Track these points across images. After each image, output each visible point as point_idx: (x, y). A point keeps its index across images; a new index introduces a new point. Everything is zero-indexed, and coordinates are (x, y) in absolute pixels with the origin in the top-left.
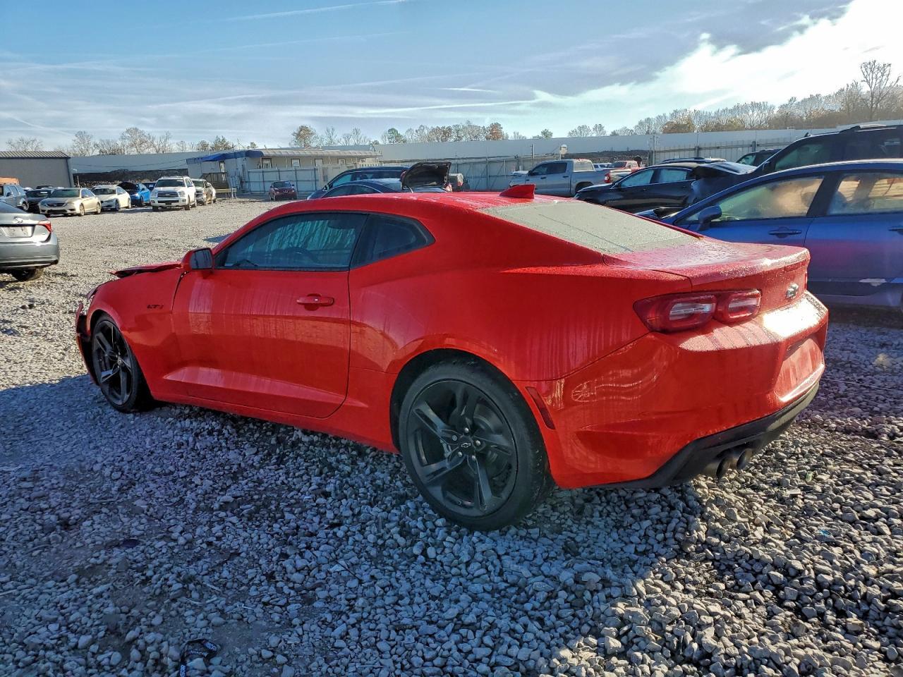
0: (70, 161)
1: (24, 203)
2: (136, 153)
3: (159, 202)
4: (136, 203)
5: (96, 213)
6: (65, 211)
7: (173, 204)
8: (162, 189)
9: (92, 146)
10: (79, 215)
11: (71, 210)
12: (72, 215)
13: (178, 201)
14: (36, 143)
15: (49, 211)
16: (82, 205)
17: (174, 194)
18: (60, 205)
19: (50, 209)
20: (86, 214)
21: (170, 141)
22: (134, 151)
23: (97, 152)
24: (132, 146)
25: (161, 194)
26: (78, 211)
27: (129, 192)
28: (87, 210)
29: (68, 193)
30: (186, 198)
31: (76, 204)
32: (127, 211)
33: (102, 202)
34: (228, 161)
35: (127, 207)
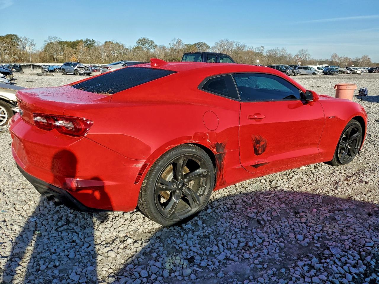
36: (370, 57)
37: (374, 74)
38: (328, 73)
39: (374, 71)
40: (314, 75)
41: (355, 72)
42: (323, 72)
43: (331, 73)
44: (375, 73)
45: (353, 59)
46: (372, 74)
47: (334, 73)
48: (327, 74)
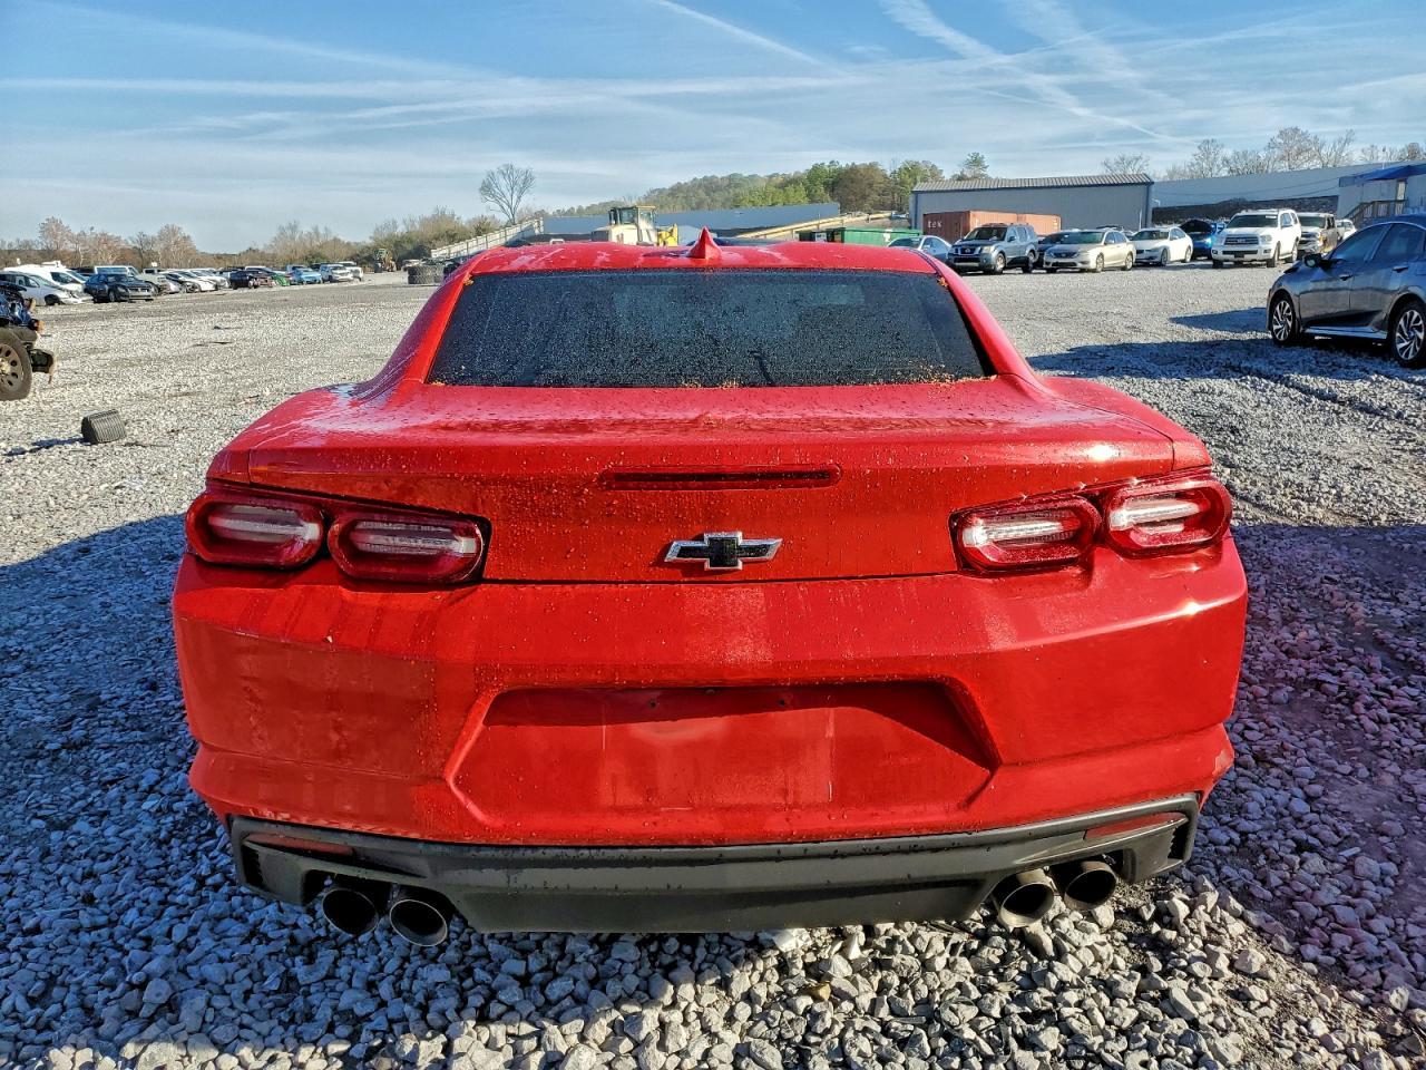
0: (1153, 188)
1: (1032, 251)
2: (1286, 169)
3: (1225, 253)
4: (1200, 252)
5: (1124, 269)
6: (1075, 264)
7: (1247, 257)
8: (1234, 231)
9: (1219, 161)
10: (1094, 271)
11: (1083, 263)
12: (1082, 271)
13: (1255, 252)
14: (1140, 162)
15: (1054, 264)
16: (1101, 255)
17: (1253, 240)
18: (1070, 255)
19: (1055, 260)
20: (1104, 270)
21: (1350, 147)
22: (1283, 167)
23: (1224, 173)
24: (1283, 158)
25: (1230, 240)
26: (1092, 265)
27: (1192, 237)
28: (1107, 264)
29: (1088, 237)
30: (1272, 246)
31: (1091, 255)
32: (1182, 265)
33: (1139, 252)
34: (1414, 179)
35: (1183, 261)
36: (186, 231)
37: (253, 290)
38: (111, 294)
39: (251, 282)
40: (52, 304)
41: (193, 289)
42: (87, 291)
43: (121, 294)
44: (256, 287)
45: (131, 238)
46: (246, 290)
47: (137, 294)
48: (107, 300)
